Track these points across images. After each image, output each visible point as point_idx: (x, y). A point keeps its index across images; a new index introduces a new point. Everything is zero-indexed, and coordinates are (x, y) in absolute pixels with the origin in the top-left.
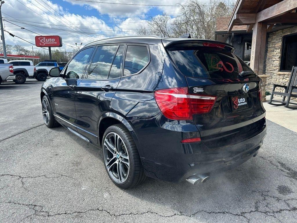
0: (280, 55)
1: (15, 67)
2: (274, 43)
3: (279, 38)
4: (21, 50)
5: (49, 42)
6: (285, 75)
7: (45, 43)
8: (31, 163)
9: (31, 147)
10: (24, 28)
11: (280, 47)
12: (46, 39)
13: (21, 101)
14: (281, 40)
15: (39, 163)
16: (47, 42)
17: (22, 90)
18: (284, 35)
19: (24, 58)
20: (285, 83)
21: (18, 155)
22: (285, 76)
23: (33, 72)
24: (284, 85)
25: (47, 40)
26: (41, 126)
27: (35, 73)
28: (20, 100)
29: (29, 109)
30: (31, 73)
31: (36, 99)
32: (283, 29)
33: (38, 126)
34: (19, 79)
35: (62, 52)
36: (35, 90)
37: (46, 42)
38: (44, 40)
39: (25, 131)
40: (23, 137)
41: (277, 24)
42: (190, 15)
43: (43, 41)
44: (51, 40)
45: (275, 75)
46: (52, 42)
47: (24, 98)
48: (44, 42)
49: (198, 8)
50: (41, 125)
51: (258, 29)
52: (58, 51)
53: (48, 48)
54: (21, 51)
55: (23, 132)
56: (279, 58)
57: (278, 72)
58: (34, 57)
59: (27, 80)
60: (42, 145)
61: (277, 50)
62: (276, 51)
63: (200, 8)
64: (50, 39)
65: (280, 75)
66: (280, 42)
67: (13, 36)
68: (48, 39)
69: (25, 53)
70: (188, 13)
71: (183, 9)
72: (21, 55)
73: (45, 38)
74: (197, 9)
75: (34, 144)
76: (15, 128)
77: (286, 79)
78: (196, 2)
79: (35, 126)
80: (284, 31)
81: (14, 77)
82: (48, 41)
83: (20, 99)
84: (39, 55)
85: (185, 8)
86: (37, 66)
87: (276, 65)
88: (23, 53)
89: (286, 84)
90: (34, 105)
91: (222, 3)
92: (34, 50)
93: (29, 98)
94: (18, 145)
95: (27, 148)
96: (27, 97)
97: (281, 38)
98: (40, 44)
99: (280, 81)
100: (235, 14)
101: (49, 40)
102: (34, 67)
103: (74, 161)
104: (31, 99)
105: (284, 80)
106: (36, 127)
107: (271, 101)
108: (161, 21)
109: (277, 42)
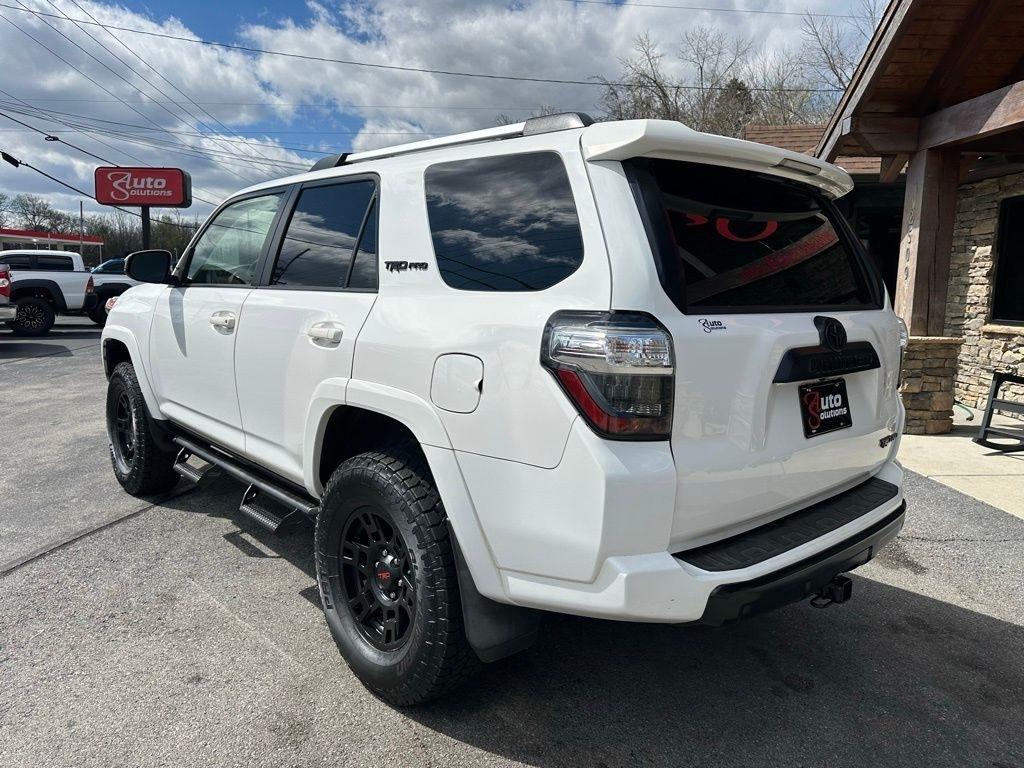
0: (989, 264)
1: (18, 276)
2: (967, 224)
3: (988, 206)
4: (39, 214)
5: (146, 189)
6: (1015, 335)
7: (129, 191)
8: (84, 726)
9: (81, 636)
10: (55, 139)
11: (990, 236)
12: (136, 180)
13: (36, 406)
14: (994, 214)
15: (119, 726)
16: (136, 189)
17: (39, 359)
18: (1005, 196)
19: (49, 240)
20: (1013, 364)
21: (25, 676)
22: (1015, 339)
23: (84, 295)
24: (1010, 371)
25: (139, 183)
26: (118, 528)
27: (89, 299)
28: (30, 402)
29: (67, 446)
30: (75, 296)
31: (94, 399)
32: (1002, 176)
33: (105, 527)
34: (28, 318)
35: (184, 223)
36: (89, 363)
37: (134, 189)
38: (128, 182)
39: (51, 551)
40: (43, 582)
41: (984, 157)
43: (121, 185)
44: (152, 183)
45: (973, 333)
46: (154, 189)
47: (46, 394)
48: (128, 187)
49: (660, 97)
50: (119, 521)
51: (929, 173)
52: (169, 219)
53: (138, 210)
54: (37, 218)
55: (43, 556)
56: (987, 275)
57: (985, 324)
58: (86, 238)
59: (59, 320)
60: (129, 623)
61: (980, 249)
62: (974, 251)
63: (665, 95)
64: (150, 180)
65: (992, 335)
66: (990, 222)
67: (15, 163)
68: (143, 180)
69: (52, 225)
71: (613, 96)
72: (38, 231)
73: (129, 175)
74: (658, 99)
75: (92, 616)
76: (10, 534)
77: (1018, 352)
78: (652, 77)
79: (95, 522)
80: (1006, 184)
81: (13, 312)
82: (142, 186)
83: (32, 396)
84: (102, 231)
85: (619, 93)
86: (97, 272)
87: (976, 299)
88: (45, 223)
89: (1016, 369)
90: (85, 424)
91: (739, 81)
92: (88, 215)
93: (67, 396)
94: (23, 620)
95: (62, 642)
96: (60, 390)
97: (995, 205)
98: (112, 194)
99: (991, 356)
100: (843, 117)
101: (146, 183)
102: (88, 275)
103: (279, 715)
104: (74, 401)
105: (1009, 353)
106: (100, 529)
107: (986, 432)
109: (978, 218)
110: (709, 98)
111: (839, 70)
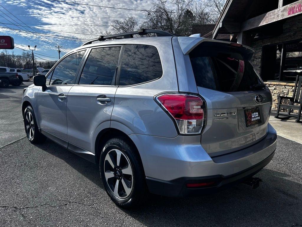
0: (260, 64)
3: (259, 48)
11: (260, 57)
14: (261, 50)
18: (264, 45)
35: (9, 54)
42: (157, 22)
49: (166, 15)
51: (243, 38)
56: (260, 67)
61: (258, 60)
62: (256, 61)
63: (168, 14)
66: (260, 53)
70: (154, 19)
78: (163, 8)
80: (264, 42)
85: (151, 14)
91: (189, 10)
97: (261, 48)
100: (220, 22)
107: (278, 114)
108: (128, 26)
109: (257, 51)
110: (181, 15)
111: (219, 8)
